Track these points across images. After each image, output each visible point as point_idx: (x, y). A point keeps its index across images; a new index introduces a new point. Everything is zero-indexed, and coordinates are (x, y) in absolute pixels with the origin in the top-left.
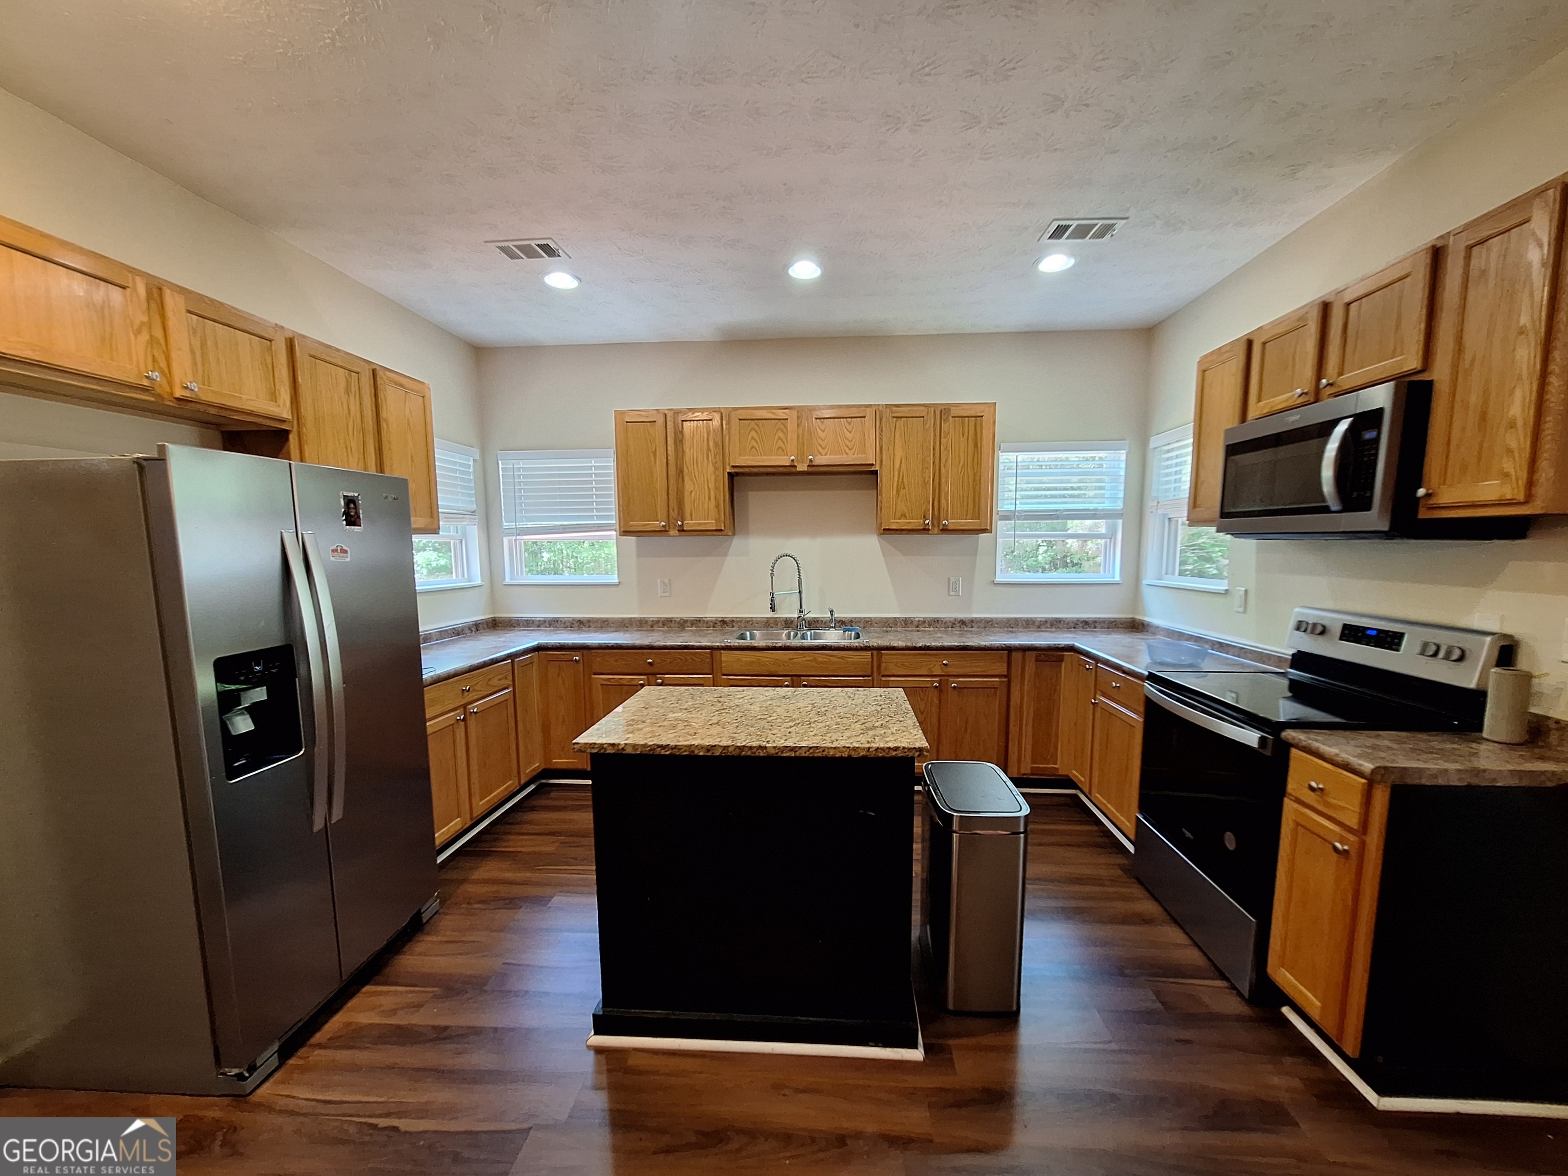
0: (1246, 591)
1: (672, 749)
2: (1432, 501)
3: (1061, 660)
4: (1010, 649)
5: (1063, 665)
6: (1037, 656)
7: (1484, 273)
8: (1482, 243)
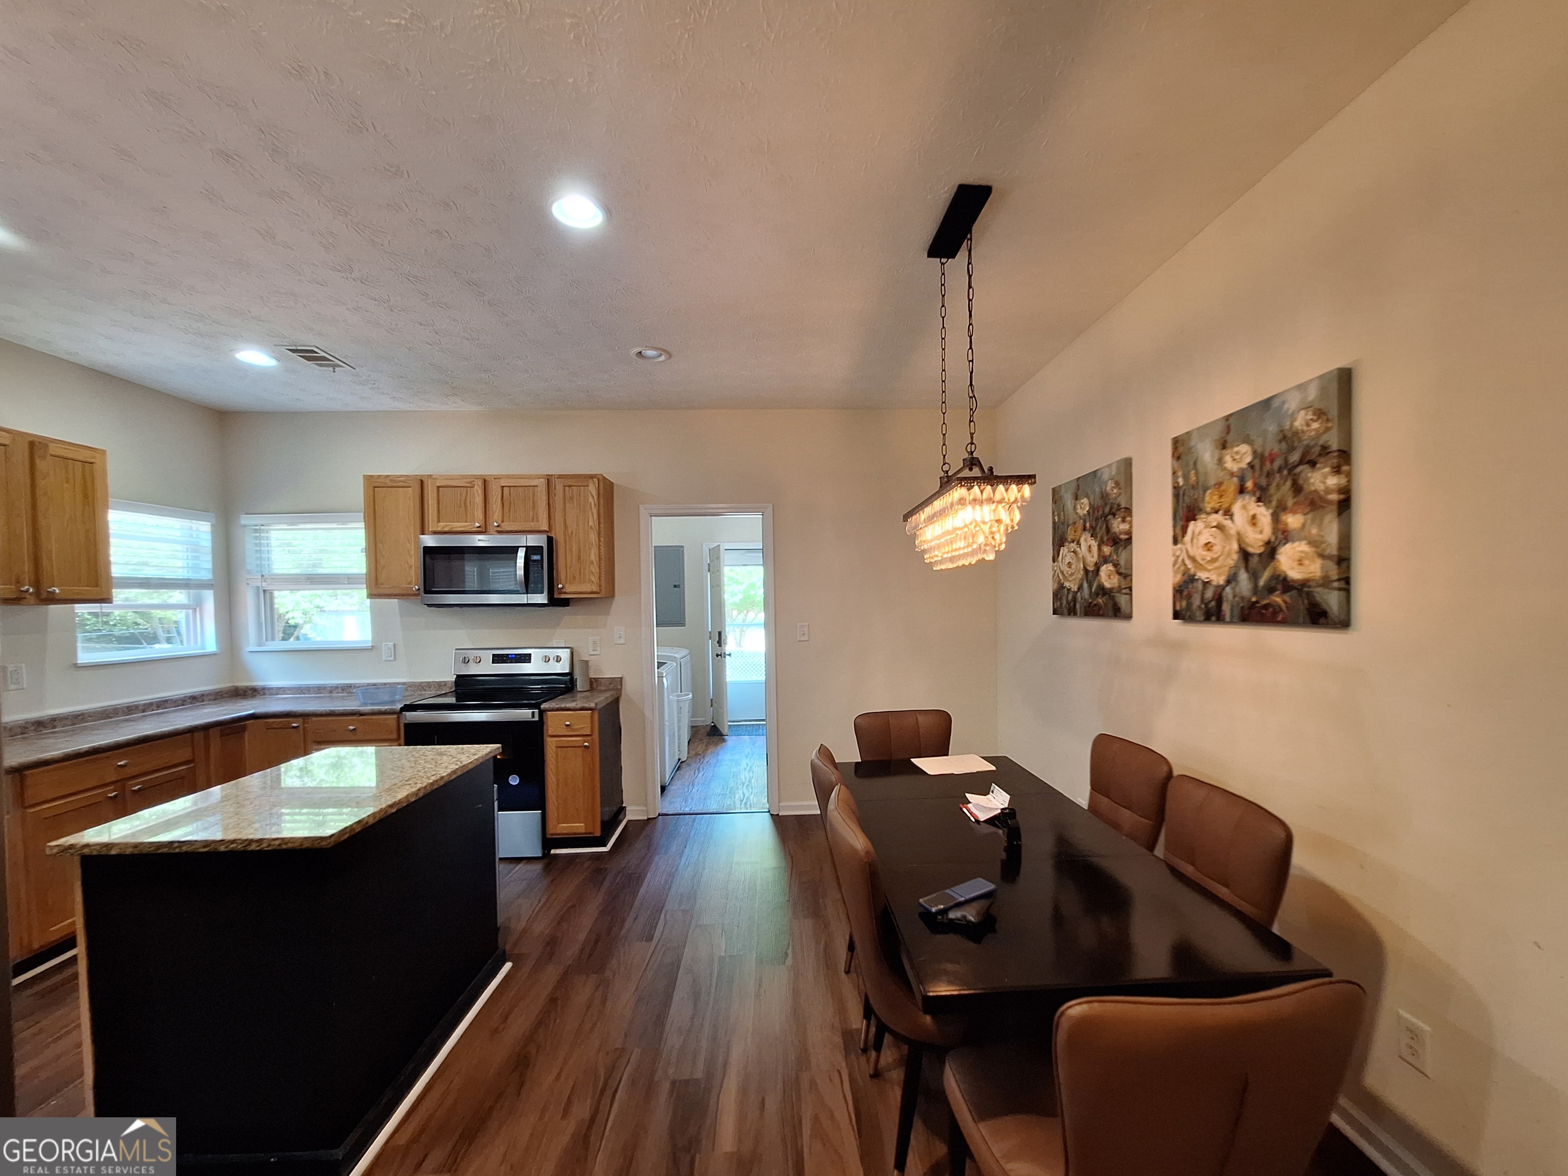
0: (394, 645)
1: (398, 804)
2: (563, 590)
3: (244, 729)
4: (192, 731)
5: (246, 734)
6: (221, 731)
7: (572, 498)
8: (570, 486)
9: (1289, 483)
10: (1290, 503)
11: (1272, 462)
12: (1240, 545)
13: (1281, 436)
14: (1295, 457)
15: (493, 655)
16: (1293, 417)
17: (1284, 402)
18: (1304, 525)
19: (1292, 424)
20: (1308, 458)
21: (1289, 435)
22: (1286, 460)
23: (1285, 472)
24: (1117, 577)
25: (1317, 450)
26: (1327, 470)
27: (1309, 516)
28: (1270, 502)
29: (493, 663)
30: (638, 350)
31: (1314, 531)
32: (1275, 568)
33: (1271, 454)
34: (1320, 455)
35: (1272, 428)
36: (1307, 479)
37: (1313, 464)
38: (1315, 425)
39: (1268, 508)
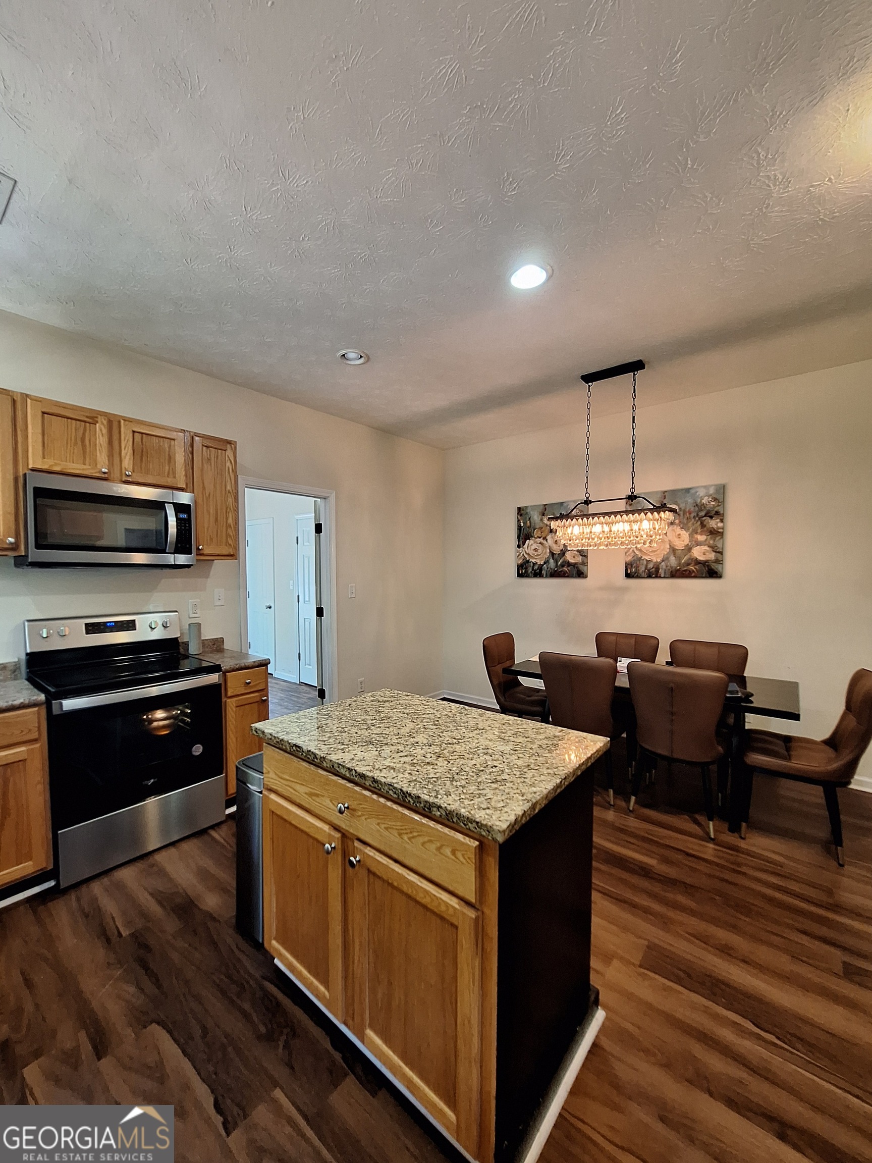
7: (209, 460)
8: (207, 447)
9: (699, 523)
10: (699, 531)
11: (690, 514)
12: (670, 546)
13: (695, 504)
14: (703, 513)
15: (86, 624)
16: (702, 499)
17: (697, 492)
18: (706, 540)
19: (701, 501)
20: (710, 515)
21: (699, 505)
22: (698, 515)
23: (697, 519)
24: (581, 557)
25: (714, 512)
26: (718, 520)
27: (710, 536)
28: (689, 529)
29: (87, 633)
30: (343, 352)
31: (711, 542)
32: (691, 555)
33: (689, 511)
34: (715, 514)
35: (690, 501)
36: (709, 523)
37: (711, 517)
38: (713, 503)
39: (687, 532)
